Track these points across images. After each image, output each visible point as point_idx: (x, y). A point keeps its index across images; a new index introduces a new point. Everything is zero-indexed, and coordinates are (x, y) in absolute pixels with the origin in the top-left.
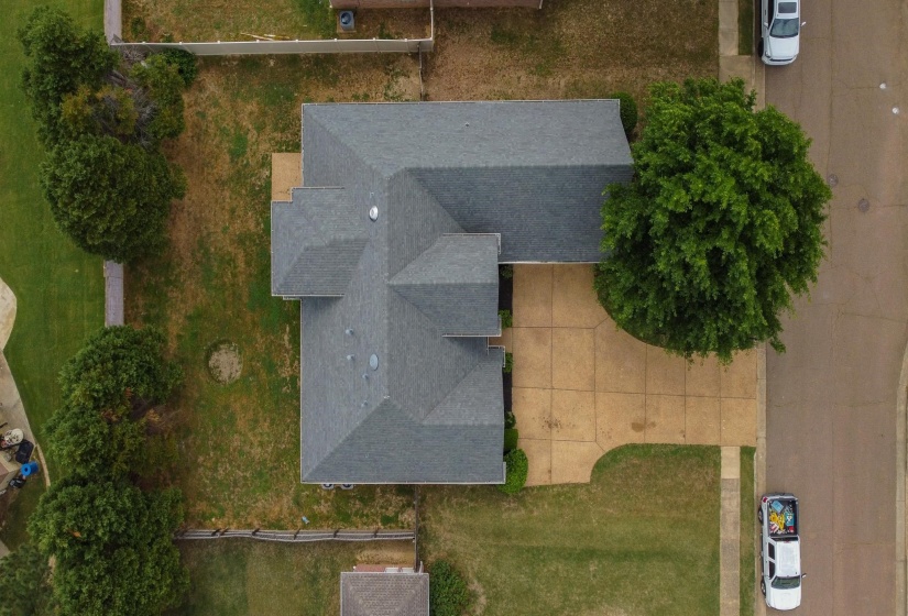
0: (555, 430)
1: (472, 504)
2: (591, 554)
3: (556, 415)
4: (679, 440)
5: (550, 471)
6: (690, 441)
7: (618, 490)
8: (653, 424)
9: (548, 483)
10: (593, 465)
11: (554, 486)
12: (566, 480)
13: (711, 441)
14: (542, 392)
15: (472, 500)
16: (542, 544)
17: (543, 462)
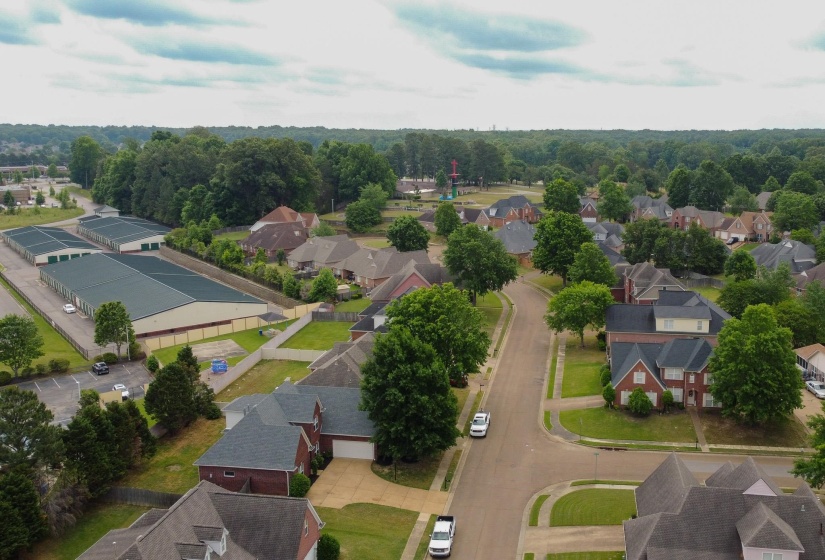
0: (330, 494)
3: (333, 491)
4: (397, 506)
5: (321, 504)
6: (403, 508)
7: (356, 513)
8: (384, 501)
9: (318, 506)
10: (345, 505)
12: (329, 506)
13: (415, 510)
17: (320, 501)
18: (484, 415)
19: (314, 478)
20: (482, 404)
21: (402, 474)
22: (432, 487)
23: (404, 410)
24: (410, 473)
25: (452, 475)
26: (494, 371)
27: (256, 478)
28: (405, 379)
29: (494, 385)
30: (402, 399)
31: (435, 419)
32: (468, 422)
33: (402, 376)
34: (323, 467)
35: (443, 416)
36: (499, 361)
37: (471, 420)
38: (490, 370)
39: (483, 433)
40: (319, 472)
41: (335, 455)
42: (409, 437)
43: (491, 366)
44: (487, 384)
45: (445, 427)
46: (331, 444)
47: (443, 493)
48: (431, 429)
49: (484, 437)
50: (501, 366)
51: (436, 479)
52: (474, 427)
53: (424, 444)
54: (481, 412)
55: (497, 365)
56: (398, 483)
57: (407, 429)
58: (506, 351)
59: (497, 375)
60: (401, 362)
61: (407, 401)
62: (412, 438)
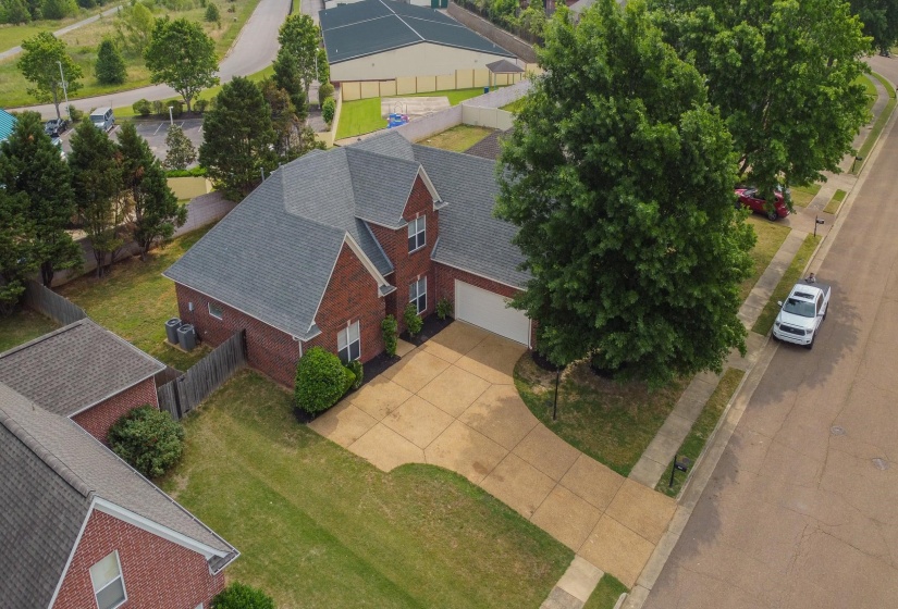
0: (390, 418)
1: (256, 418)
2: (328, 539)
3: (402, 410)
4: (525, 512)
5: (355, 440)
6: (537, 520)
7: (412, 499)
8: (501, 479)
9: (344, 446)
10: (403, 463)
11: (346, 451)
12: (364, 455)
13: (567, 540)
14: (404, 391)
15: (259, 415)
16: (285, 495)
17: (355, 430)
18: (815, 291)
19: (379, 362)
20: (814, 265)
21: (577, 406)
22: (639, 469)
23: (589, 236)
24: (597, 406)
25: (701, 443)
26: (850, 200)
27: (253, 334)
28: (603, 140)
29: (845, 226)
30: (583, 200)
31: (672, 278)
32: (773, 299)
33: (594, 130)
34: (416, 338)
35: (698, 275)
36: (862, 181)
37: (781, 299)
38: (840, 195)
39: (808, 338)
40: (402, 348)
41: (458, 315)
42: (594, 317)
43: (844, 188)
44: (831, 222)
45: (701, 306)
46: (452, 288)
47: (661, 498)
48: (658, 308)
49: (808, 347)
50: (864, 191)
51: (659, 440)
52: (785, 318)
53: (630, 347)
54: (809, 282)
55: (857, 189)
56: (556, 429)
57: (592, 293)
58: (878, 164)
59: (855, 209)
60: (600, 87)
61: (600, 209)
62: (599, 323)
